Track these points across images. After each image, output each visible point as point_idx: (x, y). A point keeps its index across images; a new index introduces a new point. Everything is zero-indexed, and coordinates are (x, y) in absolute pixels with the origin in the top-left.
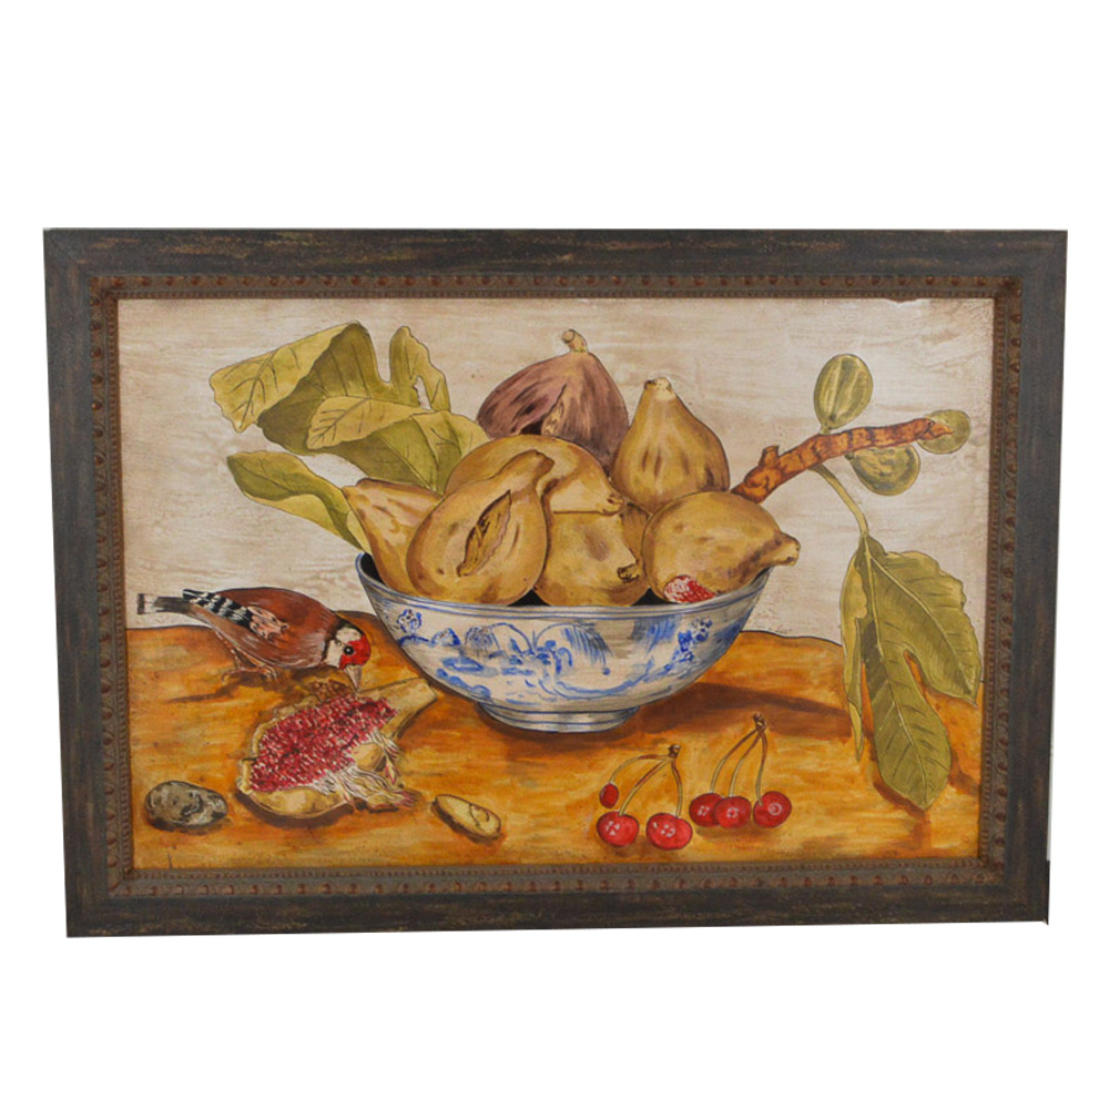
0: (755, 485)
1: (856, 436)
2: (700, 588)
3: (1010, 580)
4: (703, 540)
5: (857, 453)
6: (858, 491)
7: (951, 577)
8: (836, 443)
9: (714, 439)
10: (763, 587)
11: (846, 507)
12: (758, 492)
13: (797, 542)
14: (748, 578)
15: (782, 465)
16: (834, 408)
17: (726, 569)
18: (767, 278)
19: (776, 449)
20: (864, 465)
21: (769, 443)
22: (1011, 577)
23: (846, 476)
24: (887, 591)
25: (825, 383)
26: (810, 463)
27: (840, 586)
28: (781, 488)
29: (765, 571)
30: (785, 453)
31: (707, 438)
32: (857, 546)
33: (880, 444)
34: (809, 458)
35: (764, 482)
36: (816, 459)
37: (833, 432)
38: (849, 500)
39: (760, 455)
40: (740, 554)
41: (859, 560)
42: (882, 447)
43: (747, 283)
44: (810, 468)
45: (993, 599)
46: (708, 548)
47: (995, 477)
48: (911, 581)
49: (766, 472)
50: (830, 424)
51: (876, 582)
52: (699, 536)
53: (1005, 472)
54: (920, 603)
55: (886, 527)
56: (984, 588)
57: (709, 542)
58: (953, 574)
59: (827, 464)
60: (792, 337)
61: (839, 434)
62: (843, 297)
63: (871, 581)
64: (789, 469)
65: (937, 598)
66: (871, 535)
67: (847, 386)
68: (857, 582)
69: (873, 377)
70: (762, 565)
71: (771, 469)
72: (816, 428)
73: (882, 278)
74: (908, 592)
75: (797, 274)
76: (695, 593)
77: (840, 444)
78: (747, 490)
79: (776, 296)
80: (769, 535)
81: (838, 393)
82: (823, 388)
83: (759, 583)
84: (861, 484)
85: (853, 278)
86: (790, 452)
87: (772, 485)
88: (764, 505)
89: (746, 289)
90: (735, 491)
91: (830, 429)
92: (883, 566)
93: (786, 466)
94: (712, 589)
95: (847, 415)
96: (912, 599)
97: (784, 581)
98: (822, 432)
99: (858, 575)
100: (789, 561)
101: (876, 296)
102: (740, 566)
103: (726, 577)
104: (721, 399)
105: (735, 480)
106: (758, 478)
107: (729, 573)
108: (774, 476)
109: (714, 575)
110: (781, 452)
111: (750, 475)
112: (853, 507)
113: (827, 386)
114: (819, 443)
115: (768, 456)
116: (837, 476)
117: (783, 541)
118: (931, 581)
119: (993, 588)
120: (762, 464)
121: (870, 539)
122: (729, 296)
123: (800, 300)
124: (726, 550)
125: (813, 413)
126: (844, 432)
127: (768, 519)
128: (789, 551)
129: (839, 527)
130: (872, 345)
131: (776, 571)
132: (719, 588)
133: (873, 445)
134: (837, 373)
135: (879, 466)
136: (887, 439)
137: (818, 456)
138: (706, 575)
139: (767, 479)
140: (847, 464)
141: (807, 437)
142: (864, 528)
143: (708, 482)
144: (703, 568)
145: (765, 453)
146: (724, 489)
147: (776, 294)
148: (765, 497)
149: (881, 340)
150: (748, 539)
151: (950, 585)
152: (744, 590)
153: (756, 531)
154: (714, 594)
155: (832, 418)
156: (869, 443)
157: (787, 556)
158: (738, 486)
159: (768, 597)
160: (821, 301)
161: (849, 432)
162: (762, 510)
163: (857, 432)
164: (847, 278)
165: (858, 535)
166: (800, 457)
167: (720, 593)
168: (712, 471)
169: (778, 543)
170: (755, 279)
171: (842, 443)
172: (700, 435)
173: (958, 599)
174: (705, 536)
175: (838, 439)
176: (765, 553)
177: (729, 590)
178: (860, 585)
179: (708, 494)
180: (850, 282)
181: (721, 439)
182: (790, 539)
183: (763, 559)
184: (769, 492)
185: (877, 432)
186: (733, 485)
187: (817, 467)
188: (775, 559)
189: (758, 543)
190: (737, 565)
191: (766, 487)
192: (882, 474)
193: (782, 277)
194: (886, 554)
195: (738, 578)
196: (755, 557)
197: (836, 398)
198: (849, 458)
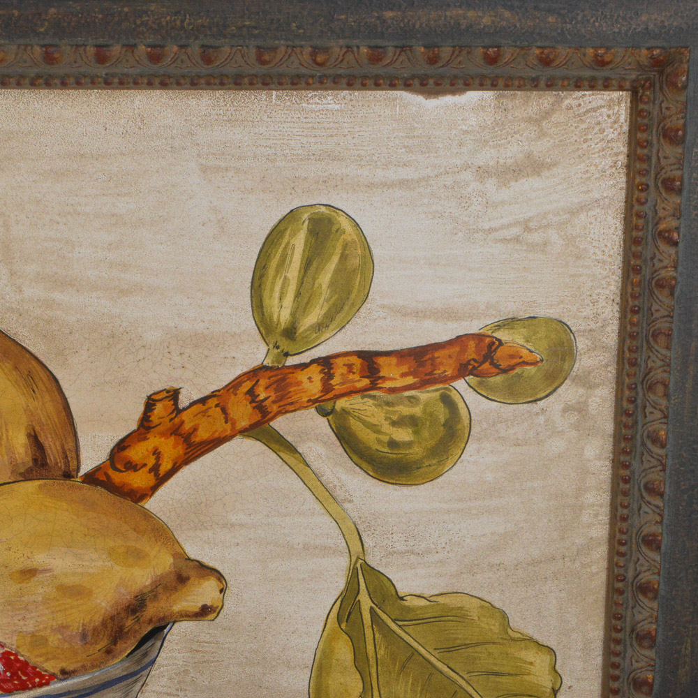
0: (132, 467)
1: (339, 370)
2: (26, 664)
3: (651, 653)
4: (29, 573)
5: (341, 404)
6: (344, 477)
7: (531, 640)
8: (299, 383)
9: (42, 374)
10: (153, 662)
11: (318, 507)
12: (139, 480)
13: (220, 576)
14: (120, 646)
15: (187, 426)
16: (293, 314)
17: (76, 627)
18: (142, 49)
19: (174, 394)
20: (355, 426)
21: (160, 383)
22: (651, 647)
23: (320, 449)
24: (403, 667)
25: (274, 263)
26: (244, 423)
27: (308, 657)
28: (185, 472)
29: (157, 631)
30: (192, 404)
31: (30, 374)
32: (341, 584)
33: (388, 384)
34: (243, 413)
35: (151, 462)
36: (258, 417)
37: (291, 361)
38: (326, 495)
39: (142, 408)
40: (104, 600)
41: (347, 610)
42: (392, 390)
43: (101, 59)
44: (245, 432)
45: (615, 685)
46: (38, 590)
47: (624, 452)
48: (449, 649)
49: (153, 441)
50: (285, 345)
51: (381, 652)
52: (20, 566)
53: (643, 444)
54: (470, 690)
55: (400, 547)
56: (598, 660)
57: (40, 577)
58: (537, 637)
59: (280, 424)
60: (204, 170)
61: (303, 366)
62: (308, 86)
63: (370, 648)
64: (203, 435)
65: (504, 680)
66: (373, 561)
67: (319, 270)
68: (344, 651)
69: (375, 252)
70: (150, 621)
71: (162, 434)
72: (256, 353)
73: (391, 49)
74: (445, 669)
75: (210, 41)
76: (14, 674)
77: (306, 384)
78: (117, 477)
79: (164, 85)
80: (163, 563)
81: (301, 283)
82: (271, 272)
83: (145, 655)
84: (350, 464)
85: (326, 50)
86: (203, 401)
87: (166, 466)
88: (151, 504)
89: (102, 71)
90: (91, 478)
91: (287, 355)
92: (394, 621)
93: (195, 429)
94: (51, 667)
95: (320, 327)
96: (454, 682)
97: (192, 651)
98: (268, 362)
99: (346, 637)
100: (205, 612)
101: (377, 86)
102: (104, 624)
103: (78, 643)
104: (57, 296)
105: (91, 457)
106: (138, 452)
107: (84, 636)
108: (170, 449)
109: (54, 640)
110: (184, 401)
111: (121, 446)
112: (333, 507)
113: (278, 271)
114: (263, 382)
115: (159, 409)
116: (300, 450)
117: (192, 573)
118: (492, 648)
119: (615, 666)
120: (145, 424)
121: (369, 571)
122: (64, 85)
123: (218, 93)
124: (76, 592)
125: (248, 323)
126: (313, 361)
127: (160, 532)
128: (205, 592)
129: (306, 547)
130: (371, 186)
131: (179, 632)
132: (64, 665)
133: (373, 386)
134: (299, 242)
135: (386, 427)
136: (403, 375)
137: (260, 407)
138: (37, 640)
139: (157, 453)
140: (322, 425)
141: (239, 372)
142: (356, 547)
143: (35, 460)
144: (30, 626)
145: (150, 404)
146: (68, 475)
147: (164, 82)
148: (154, 489)
149: (392, 174)
150: (119, 572)
151: (530, 655)
152: (115, 667)
153: (137, 556)
154: (53, 677)
155: (290, 332)
156: (366, 382)
157: (200, 605)
158: (98, 469)
159: (164, 681)
160: (263, 95)
161: (326, 363)
162: (147, 515)
163: (340, 361)
164: (315, 51)
165: (343, 562)
166: (224, 411)
167: (66, 674)
168: (42, 439)
169: (182, 579)
170: (116, 50)
171: (312, 383)
172: (16, 368)
173: (546, 682)
174: (30, 564)
175: (302, 376)
176: (155, 597)
177: (84, 669)
178: (349, 657)
179: (37, 483)
180: (320, 59)
181: (58, 376)
182: (205, 570)
183: (152, 610)
184: (161, 480)
185: (381, 361)
186: (86, 467)
187: (260, 429)
188: (177, 608)
189: (142, 577)
190: (98, 619)
191: (155, 469)
192: (393, 444)
193: (175, 48)
194: (402, 599)
195: (103, 643)
196: (136, 606)
197: (298, 295)
198: (324, 413)
